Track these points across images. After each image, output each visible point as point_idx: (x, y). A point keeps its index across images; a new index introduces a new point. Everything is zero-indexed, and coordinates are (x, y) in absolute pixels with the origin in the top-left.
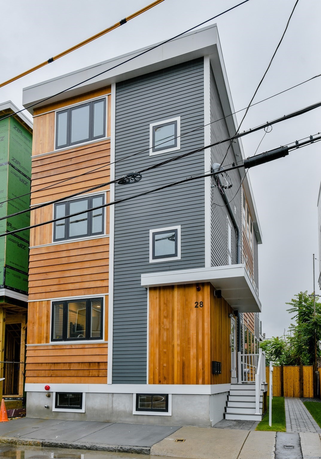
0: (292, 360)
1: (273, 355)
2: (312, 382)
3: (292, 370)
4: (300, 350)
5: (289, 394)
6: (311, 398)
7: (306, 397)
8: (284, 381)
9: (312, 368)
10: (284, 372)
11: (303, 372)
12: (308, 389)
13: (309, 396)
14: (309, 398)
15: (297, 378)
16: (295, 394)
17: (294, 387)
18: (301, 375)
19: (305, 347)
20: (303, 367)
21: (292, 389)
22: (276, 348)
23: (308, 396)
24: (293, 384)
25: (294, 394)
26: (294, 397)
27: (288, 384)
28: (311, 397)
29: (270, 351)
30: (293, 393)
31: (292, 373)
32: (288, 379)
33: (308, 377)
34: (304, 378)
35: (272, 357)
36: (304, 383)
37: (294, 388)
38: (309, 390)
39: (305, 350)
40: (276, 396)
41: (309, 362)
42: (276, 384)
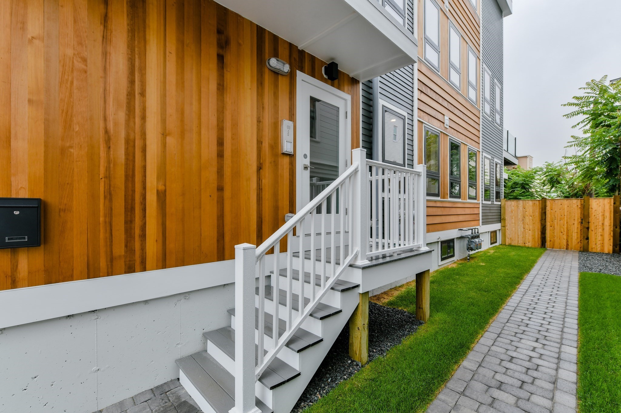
0: (576, 191)
1: (546, 185)
2: (610, 225)
3: (566, 206)
4: (588, 174)
5: (556, 244)
6: (606, 254)
7: (594, 251)
8: (548, 224)
9: (611, 201)
10: (548, 208)
11: (590, 210)
12: (600, 238)
13: (603, 250)
14: (601, 254)
15: (576, 219)
16: (570, 244)
17: (568, 232)
18: (584, 214)
19: (599, 168)
20: (590, 200)
21: (565, 237)
22: (552, 176)
23: (599, 250)
24: (567, 228)
25: (567, 245)
26: (567, 249)
27: (556, 226)
28: (606, 251)
29: (541, 180)
30: (565, 244)
31: (566, 210)
32: (556, 221)
33: (601, 218)
34: (592, 219)
35: (545, 188)
36: (592, 227)
37: (568, 236)
38: (603, 240)
39: (597, 173)
40: (530, 246)
41: (607, 192)
42: (531, 227)
